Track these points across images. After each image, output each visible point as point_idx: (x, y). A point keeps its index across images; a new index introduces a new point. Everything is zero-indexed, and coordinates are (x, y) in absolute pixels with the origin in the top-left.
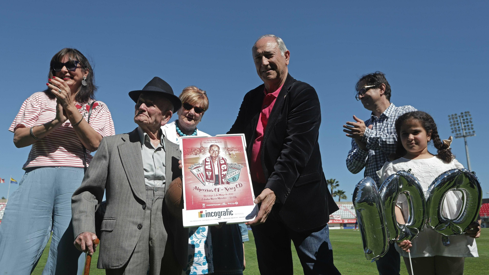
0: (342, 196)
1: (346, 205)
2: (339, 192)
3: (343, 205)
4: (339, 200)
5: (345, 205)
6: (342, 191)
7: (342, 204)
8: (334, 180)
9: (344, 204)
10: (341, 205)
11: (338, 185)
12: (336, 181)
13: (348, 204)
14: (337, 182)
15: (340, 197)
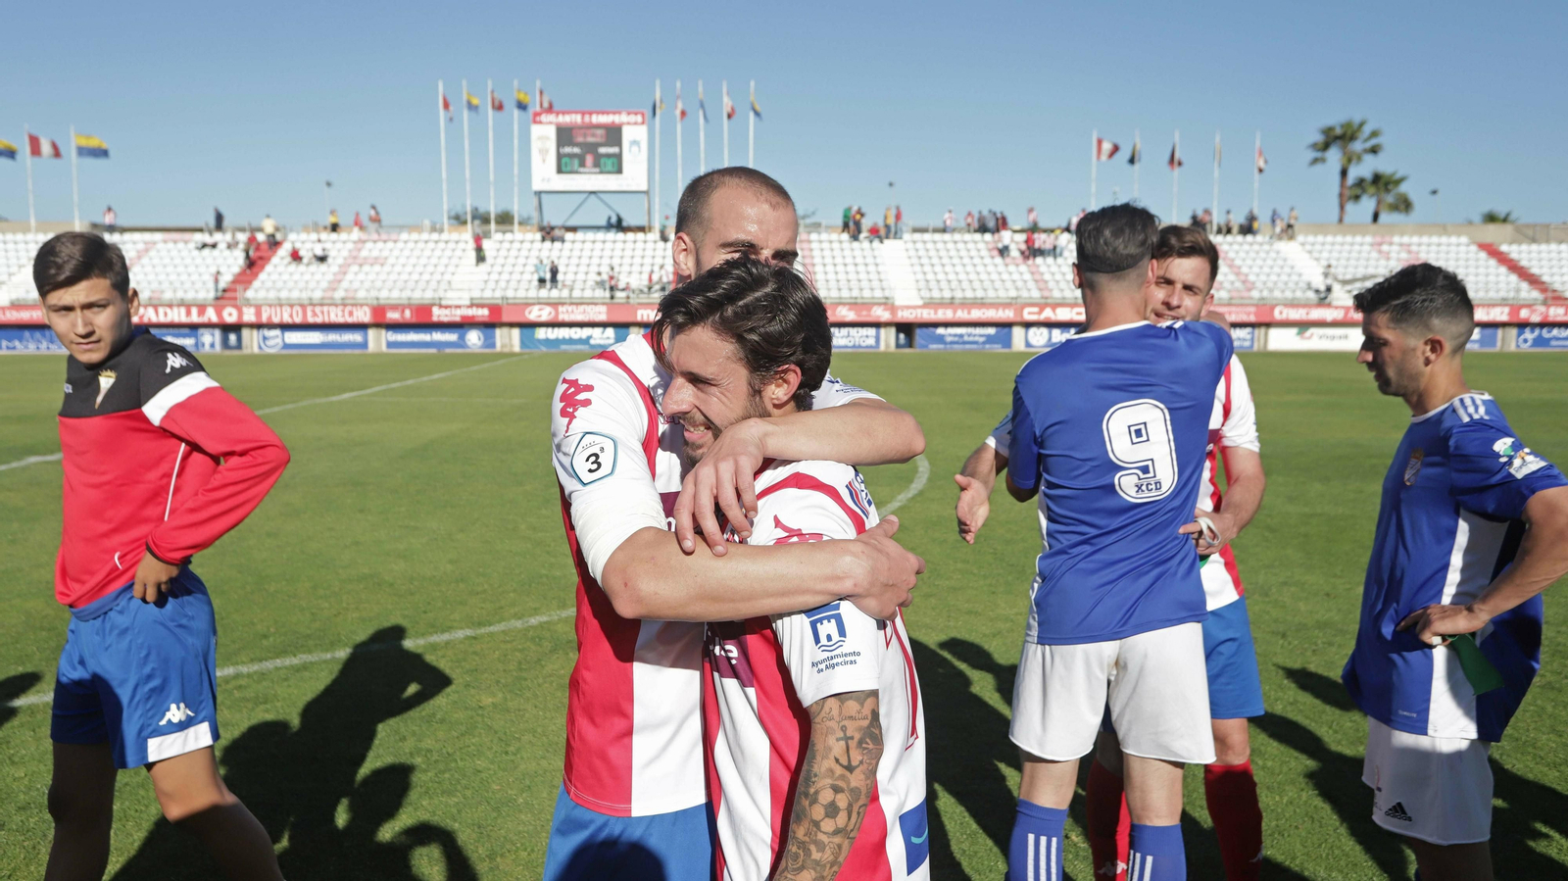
0: (1390, 199)
1: (1415, 239)
2: (1377, 179)
3: (1396, 239)
4: (1376, 217)
5: (1406, 239)
6: (1394, 174)
7: (1392, 235)
8: (1362, 124)
9: (1402, 234)
10: (1387, 239)
11: (1374, 150)
12: (1367, 130)
13: (1421, 234)
14: (1374, 134)
15: (1379, 203)
